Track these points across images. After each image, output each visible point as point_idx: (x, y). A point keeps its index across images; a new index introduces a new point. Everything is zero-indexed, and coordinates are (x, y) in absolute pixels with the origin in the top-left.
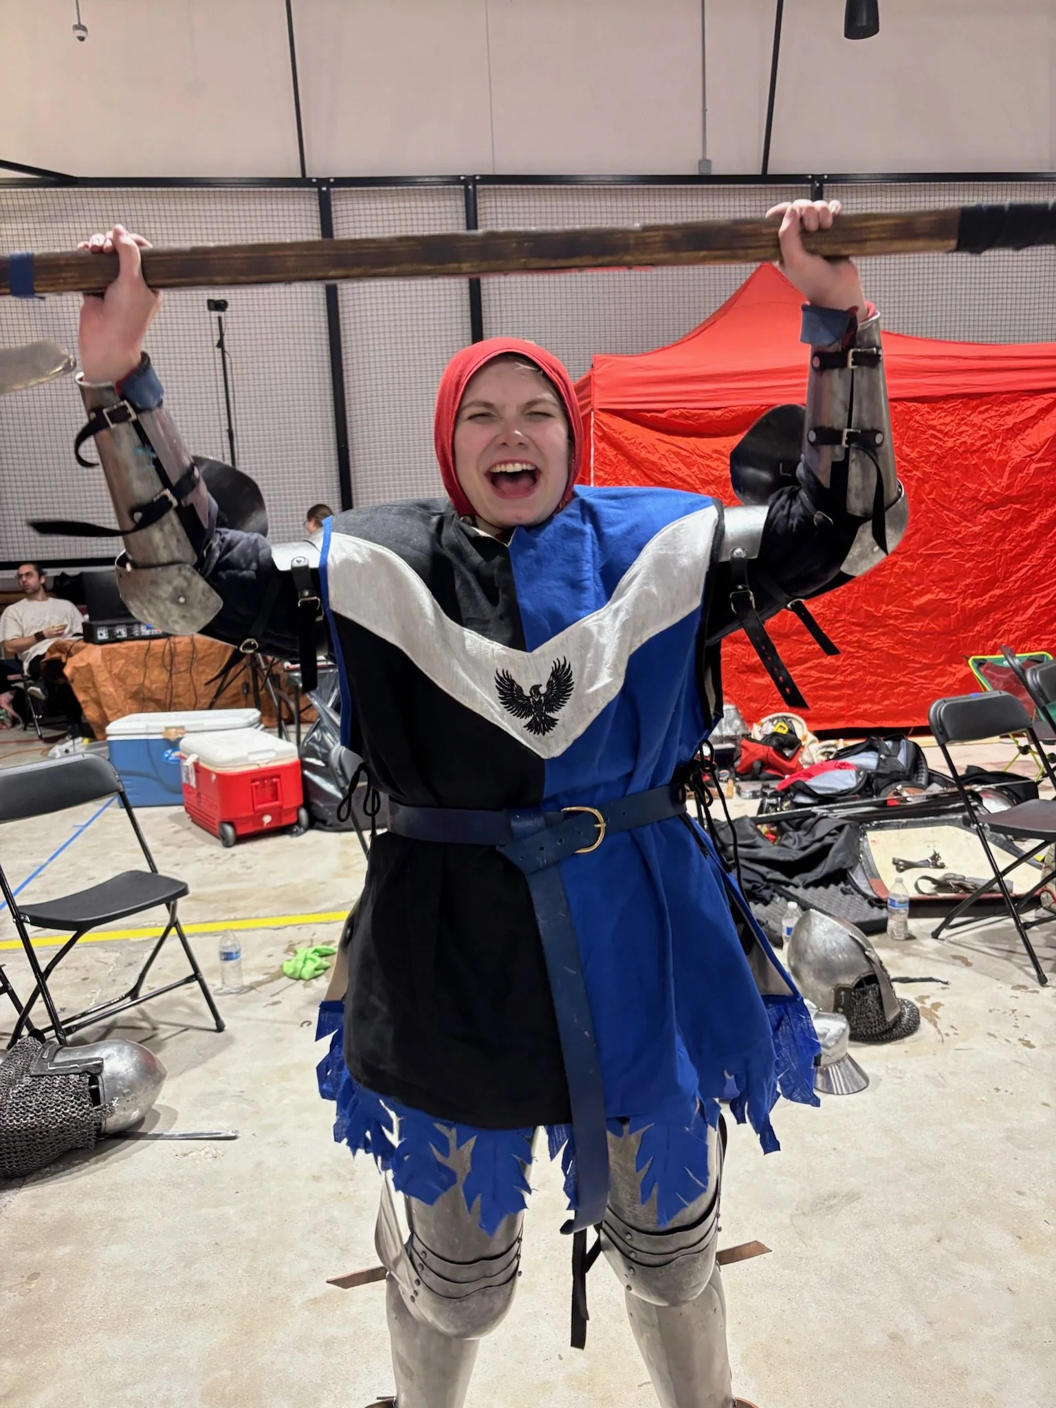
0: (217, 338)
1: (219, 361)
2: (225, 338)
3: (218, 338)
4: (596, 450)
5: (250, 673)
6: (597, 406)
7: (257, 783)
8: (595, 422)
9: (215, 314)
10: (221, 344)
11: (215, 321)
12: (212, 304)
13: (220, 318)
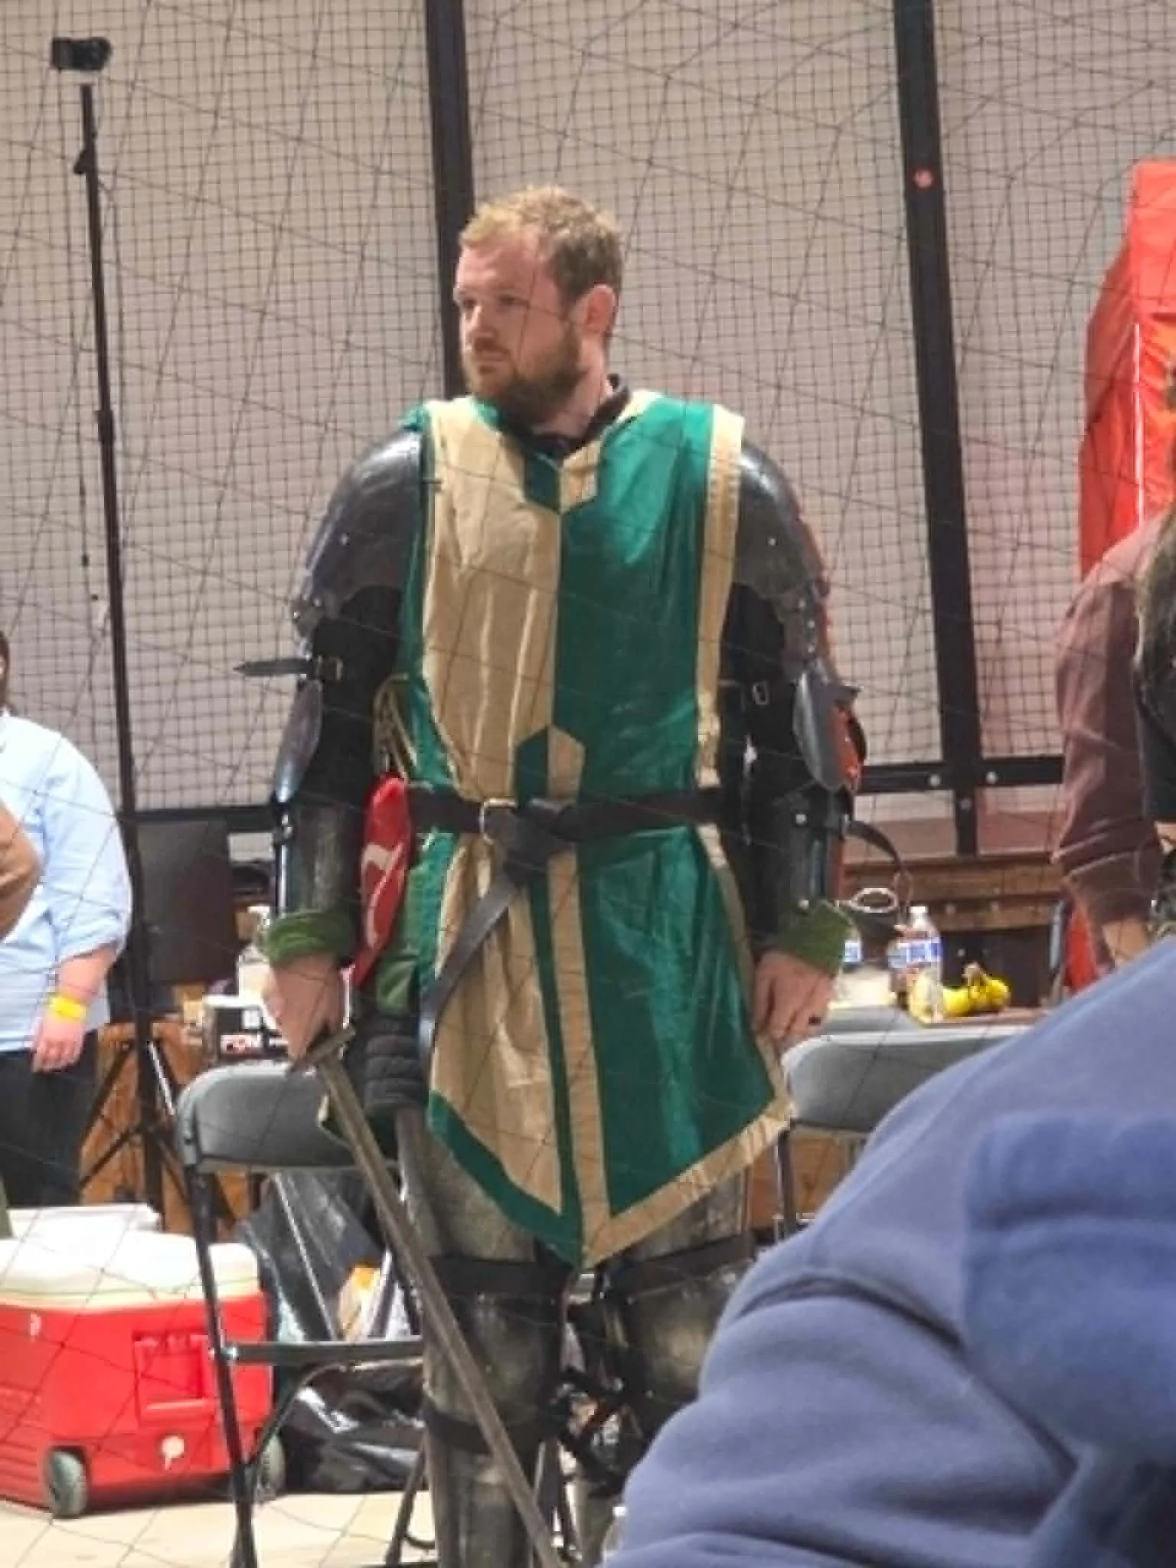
0: (75, 149)
1: (80, 201)
2: (101, 145)
3: (79, 146)
4: (1148, 432)
5: (139, 1152)
6: (1148, 308)
7: (150, 1342)
8: (1145, 354)
9: (73, 78)
10: (86, 164)
11: (73, 96)
12: (65, 53)
13: (86, 91)
